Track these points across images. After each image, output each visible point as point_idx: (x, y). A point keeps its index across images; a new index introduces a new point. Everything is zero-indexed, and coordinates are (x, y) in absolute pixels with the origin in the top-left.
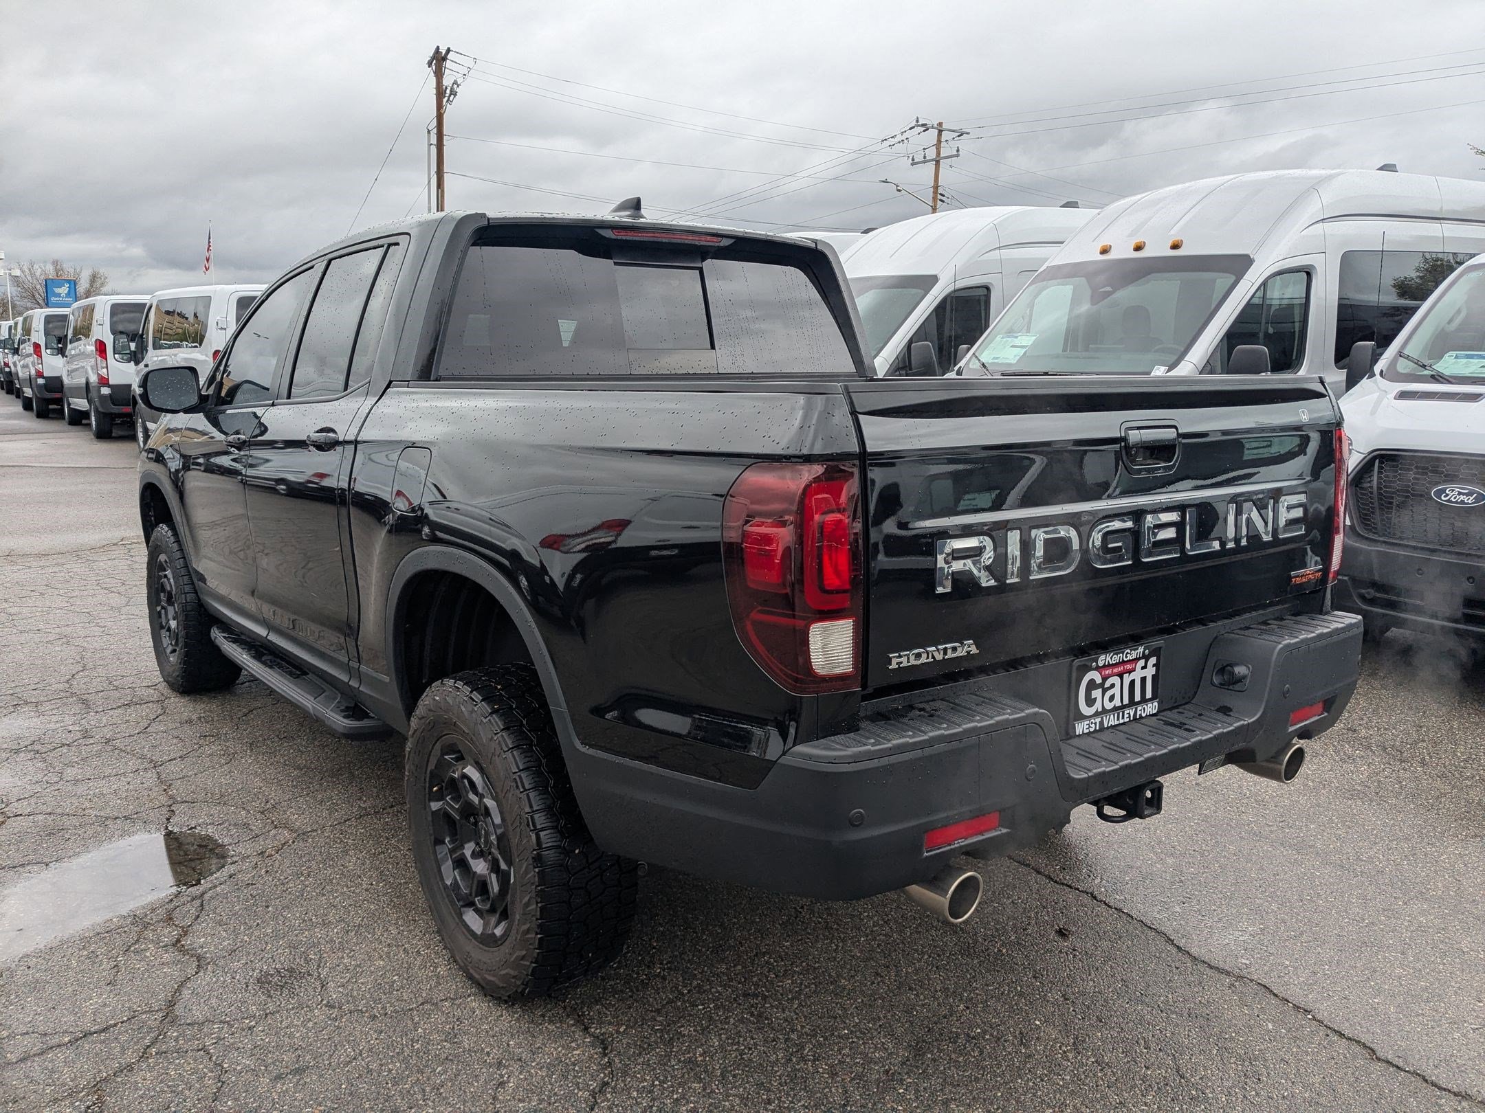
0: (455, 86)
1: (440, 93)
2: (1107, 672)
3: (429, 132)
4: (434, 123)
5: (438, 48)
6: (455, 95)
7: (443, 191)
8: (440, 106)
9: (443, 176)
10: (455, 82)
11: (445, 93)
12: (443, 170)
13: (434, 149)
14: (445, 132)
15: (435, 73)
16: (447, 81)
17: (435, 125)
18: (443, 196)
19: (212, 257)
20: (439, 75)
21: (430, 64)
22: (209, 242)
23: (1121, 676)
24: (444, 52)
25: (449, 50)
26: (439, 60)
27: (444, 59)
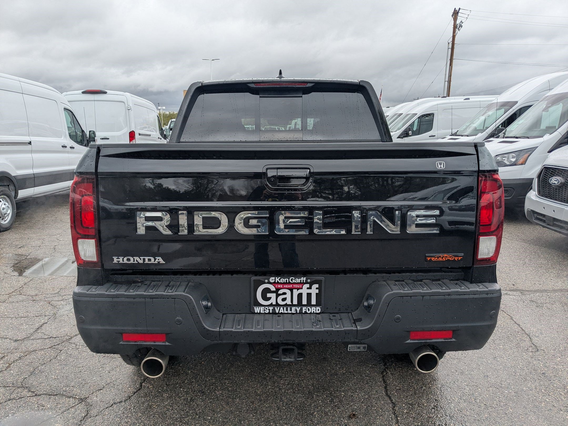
0: (461, 23)
1: (455, 27)
2: (279, 286)
3: (449, 43)
4: (451, 40)
5: (455, 9)
6: (462, 27)
7: (452, 67)
8: (454, 32)
9: (452, 61)
10: (461, 22)
11: (457, 27)
12: (453, 58)
13: (450, 50)
14: (455, 43)
15: (454, 19)
16: (458, 22)
17: (452, 40)
18: (451, 69)
19: (381, 99)
20: (455, 20)
21: (452, 15)
22: (381, 93)
23: (291, 290)
24: (458, 10)
25: (460, 9)
26: (456, 14)
27: (458, 13)
